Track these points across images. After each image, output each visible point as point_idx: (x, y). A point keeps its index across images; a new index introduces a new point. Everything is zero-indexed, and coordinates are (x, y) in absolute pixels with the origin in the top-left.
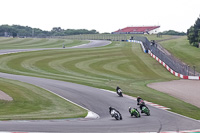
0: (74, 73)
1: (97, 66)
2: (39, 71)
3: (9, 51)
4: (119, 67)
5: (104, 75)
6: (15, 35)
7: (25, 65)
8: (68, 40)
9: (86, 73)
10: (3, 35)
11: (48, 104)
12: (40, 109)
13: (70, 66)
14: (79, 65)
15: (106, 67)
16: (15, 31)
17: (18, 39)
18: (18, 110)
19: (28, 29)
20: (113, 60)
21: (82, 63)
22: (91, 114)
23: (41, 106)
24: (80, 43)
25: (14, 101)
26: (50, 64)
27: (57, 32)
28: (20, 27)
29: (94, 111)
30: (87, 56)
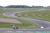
0: (38, 17)
1: (43, 15)
2: (29, 16)
3: (21, 12)
4: (49, 15)
5: (45, 17)
6: (23, 8)
7: (25, 15)
8: (36, 9)
9: (41, 17)
10: (20, 8)
11: (31, 25)
12: (29, 26)
13: (37, 15)
14: (39, 15)
15: (46, 15)
16: (23, 7)
17: (24, 9)
18: (24, 26)
19: (26, 6)
20: (48, 14)
21: (40, 14)
22: (42, 27)
23: (29, 25)
24: (39, 9)
25: (23, 24)
26: (32, 15)
27: (33, 7)
28: (24, 6)
29: (43, 26)
30: (41, 13)
